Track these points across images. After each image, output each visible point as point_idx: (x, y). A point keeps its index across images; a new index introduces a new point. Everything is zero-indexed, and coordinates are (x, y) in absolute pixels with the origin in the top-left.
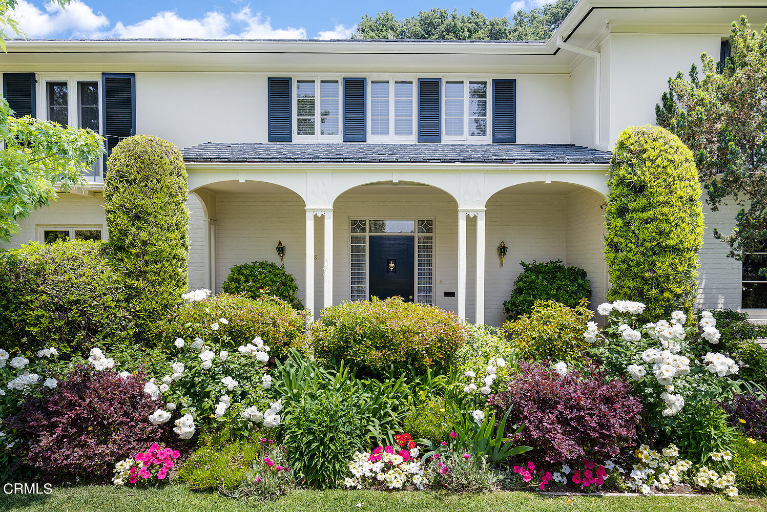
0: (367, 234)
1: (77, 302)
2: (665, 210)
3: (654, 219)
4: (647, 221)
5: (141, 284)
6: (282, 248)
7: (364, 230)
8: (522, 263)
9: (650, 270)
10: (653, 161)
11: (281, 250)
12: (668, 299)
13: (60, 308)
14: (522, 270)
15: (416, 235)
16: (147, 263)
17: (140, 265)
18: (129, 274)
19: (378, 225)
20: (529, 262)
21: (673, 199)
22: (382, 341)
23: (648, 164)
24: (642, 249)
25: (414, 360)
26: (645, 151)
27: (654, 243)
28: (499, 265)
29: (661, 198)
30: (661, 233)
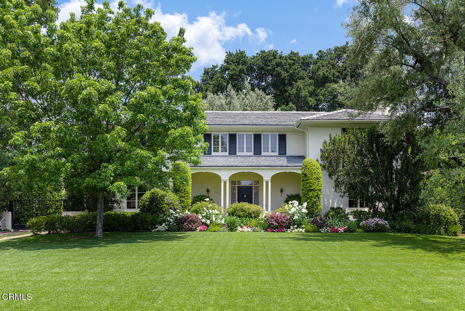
0: (237, 186)
1: (172, 203)
2: (311, 181)
3: (309, 183)
4: (307, 183)
5: (184, 199)
6: (209, 190)
7: (236, 184)
8: (287, 195)
9: (308, 195)
10: (308, 169)
11: (208, 191)
12: (312, 202)
13: (168, 204)
14: (287, 197)
15: (253, 186)
16: (185, 194)
17: (183, 195)
18: (181, 197)
19: (239, 182)
20: (289, 194)
21: (312, 178)
22: (243, 210)
23: (307, 169)
24: (306, 190)
25: (250, 215)
26: (307, 166)
27: (309, 189)
28: (281, 196)
29: (310, 178)
30: (310, 186)
